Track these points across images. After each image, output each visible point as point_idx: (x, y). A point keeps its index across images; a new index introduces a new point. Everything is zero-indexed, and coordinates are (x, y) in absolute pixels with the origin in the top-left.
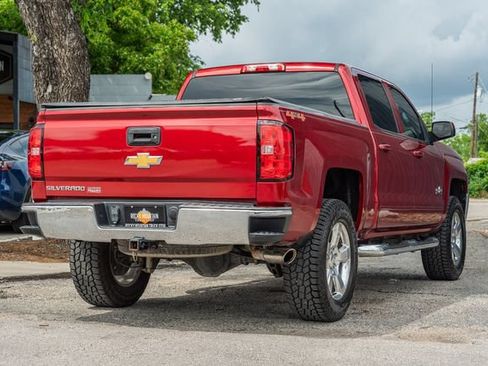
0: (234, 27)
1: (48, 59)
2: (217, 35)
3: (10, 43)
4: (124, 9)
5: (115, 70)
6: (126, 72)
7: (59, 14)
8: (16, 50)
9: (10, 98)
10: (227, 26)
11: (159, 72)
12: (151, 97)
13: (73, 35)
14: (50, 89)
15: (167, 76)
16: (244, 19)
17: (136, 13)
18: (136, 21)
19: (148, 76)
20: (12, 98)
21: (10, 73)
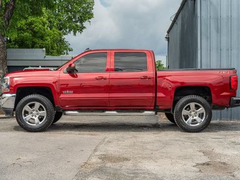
0: (81, 30)
2: (75, 34)
4: (36, 24)
5: (33, 47)
6: (37, 47)
10: (78, 30)
11: (49, 47)
12: (45, 57)
15: (52, 48)
16: (85, 28)
17: (40, 26)
18: (40, 28)
19: (44, 49)
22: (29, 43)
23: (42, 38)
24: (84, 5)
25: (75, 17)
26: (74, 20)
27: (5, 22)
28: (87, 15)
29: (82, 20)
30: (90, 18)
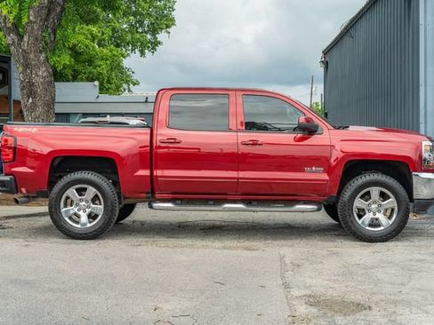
0: (153, 48)
1: (29, 82)
2: (142, 53)
3: (6, 62)
5: (75, 79)
6: (82, 80)
7: (36, 56)
8: (10, 67)
9: (7, 98)
10: (149, 47)
11: (104, 79)
12: (98, 97)
13: (44, 69)
14: (30, 100)
15: (109, 82)
16: (160, 43)
19: (97, 83)
20: (8, 97)
21: (6, 81)
22: (69, 72)
23: (90, 62)
24: (159, 3)
25: (142, 24)
26: (140, 30)
27: (49, 35)
28: (163, 21)
29: (154, 30)
30: (168, 26)
